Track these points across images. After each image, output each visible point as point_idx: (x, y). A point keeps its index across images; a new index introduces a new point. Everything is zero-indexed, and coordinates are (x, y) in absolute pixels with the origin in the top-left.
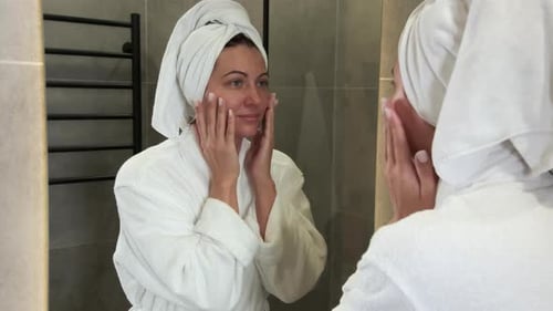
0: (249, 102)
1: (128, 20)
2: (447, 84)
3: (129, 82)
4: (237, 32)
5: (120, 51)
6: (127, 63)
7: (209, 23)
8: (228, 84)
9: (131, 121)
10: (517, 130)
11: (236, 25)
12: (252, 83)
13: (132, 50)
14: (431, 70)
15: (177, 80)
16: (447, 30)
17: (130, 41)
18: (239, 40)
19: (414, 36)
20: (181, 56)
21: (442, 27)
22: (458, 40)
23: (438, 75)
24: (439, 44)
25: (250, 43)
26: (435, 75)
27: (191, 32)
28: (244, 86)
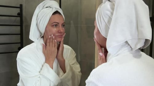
0: (59, 31)
1: (19, 6)
2: (110, 26)
3: (19, 24)
4: (56, 10)
5: (16, 15)
6: (19, 18)
7: (47, 7)
8: (53, 26)
9: (20, 35)
10: (129, 38)
11: (55, 8)
12: (60, 25)
13: (20, 15)
14: (105, 22)
15: (37, 25)
16: (109, 11)
17: (19, 12)
18: (56, 12)
19: (100, 12)
20: (38, 17)
21: (108, 10)
22: (112, 14)
23: (107, 23)
24: (107, 14)
25: (60, 13)
26: (106, 23)
27: (41, 10)
28: (58, 27)
